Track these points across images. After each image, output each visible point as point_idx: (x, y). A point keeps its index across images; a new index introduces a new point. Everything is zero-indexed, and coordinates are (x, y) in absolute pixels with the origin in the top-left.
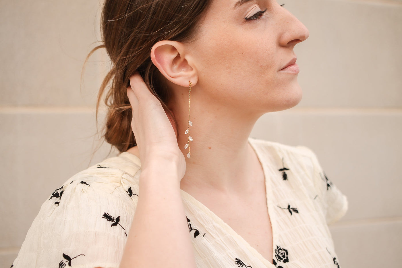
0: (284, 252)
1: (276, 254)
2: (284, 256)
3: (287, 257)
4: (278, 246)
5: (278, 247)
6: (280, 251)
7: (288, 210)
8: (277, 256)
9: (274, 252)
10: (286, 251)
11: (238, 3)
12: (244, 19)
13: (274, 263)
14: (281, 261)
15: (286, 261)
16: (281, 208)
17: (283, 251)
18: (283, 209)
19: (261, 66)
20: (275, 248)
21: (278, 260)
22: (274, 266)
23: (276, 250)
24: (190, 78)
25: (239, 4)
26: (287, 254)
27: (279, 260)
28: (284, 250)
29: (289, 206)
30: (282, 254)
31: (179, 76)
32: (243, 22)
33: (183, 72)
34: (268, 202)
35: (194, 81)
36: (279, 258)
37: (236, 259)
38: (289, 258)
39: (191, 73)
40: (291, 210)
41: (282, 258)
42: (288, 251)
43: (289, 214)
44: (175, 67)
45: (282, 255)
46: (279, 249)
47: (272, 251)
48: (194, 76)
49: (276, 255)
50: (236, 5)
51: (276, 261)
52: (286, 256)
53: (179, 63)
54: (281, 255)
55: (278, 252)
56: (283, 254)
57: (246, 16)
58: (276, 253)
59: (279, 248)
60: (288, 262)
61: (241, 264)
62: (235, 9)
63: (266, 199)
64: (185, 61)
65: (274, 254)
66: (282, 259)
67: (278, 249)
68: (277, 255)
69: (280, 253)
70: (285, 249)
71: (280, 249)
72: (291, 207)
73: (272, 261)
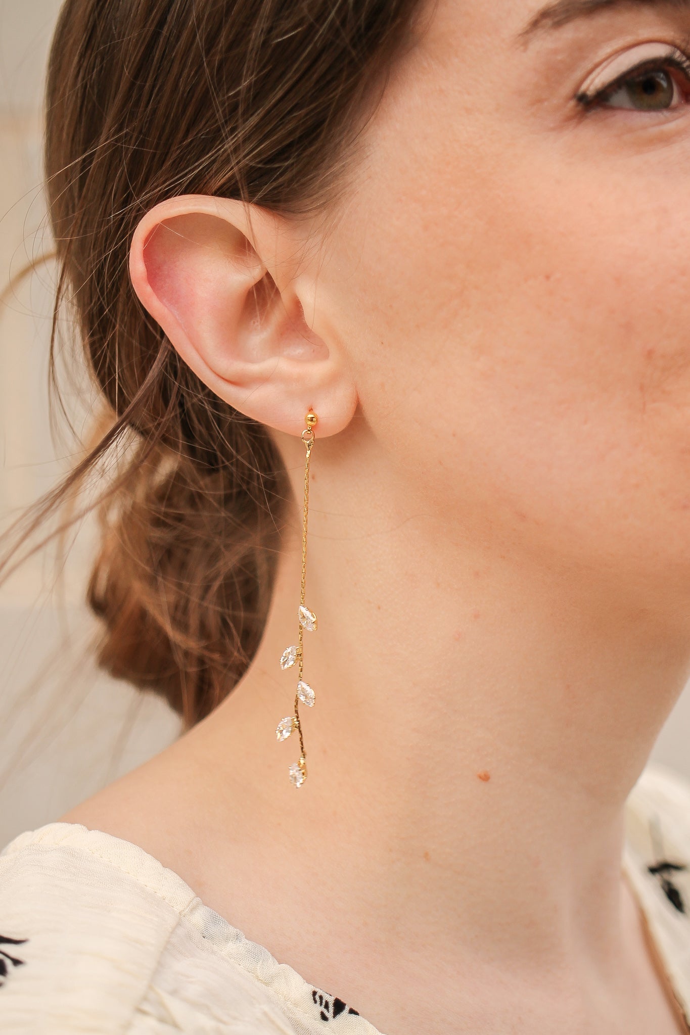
11: (545, 14)
12: (572, 103)
19: (650, 354)
24: (310, 392)
25: (548, 22)
31: (263, 379)
32: (569, 119)
33: (282, 362)
39: (318, 370)
48: (332, 380)
50: (535, 24)
57: (583, 87)
62: (525, 44)
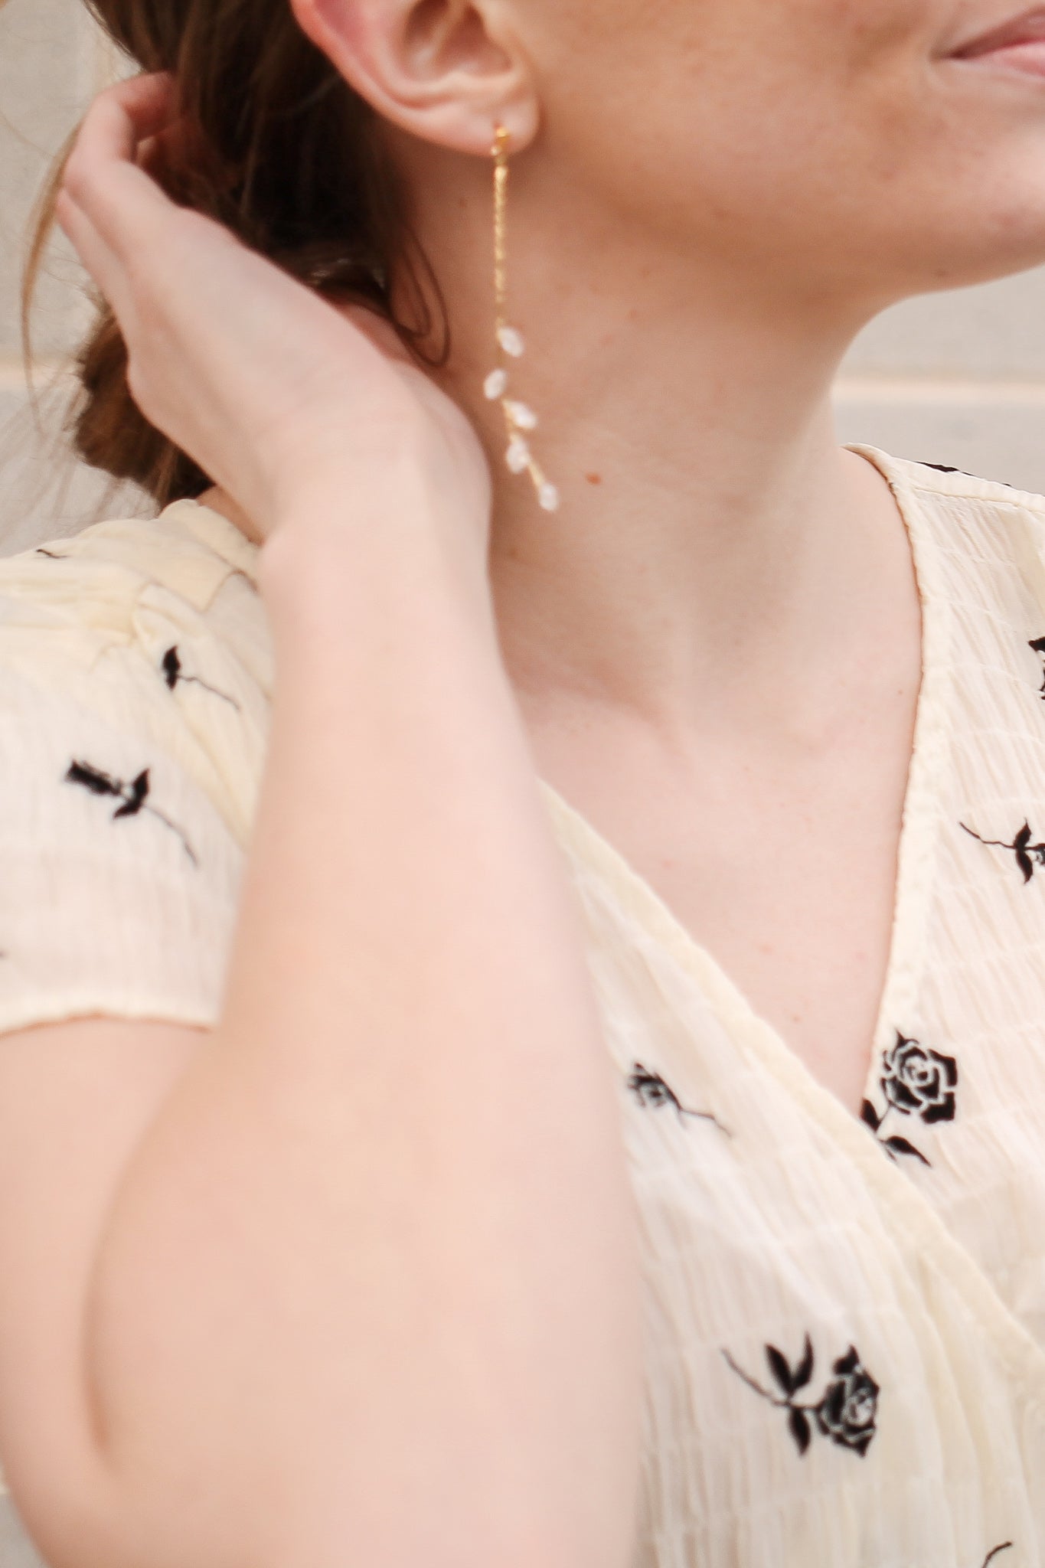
0: (936, 1072)
1: (888, 1076)
2: (931, 1091)
3: (950, 1097)
4: (906, 1036)
5: (902, 1042)
6: (915, 1061)
7: (1012, 853)
8: (889, 1086)
9: (878, 1061)
10: (950, 1064)
13: (870, 1117)
14: (907, 1112)
15: (943, 1112)
16: (977, 837)
17: (930, 1065)
18: (985, 842)
20: (888, 1041)
21: (891, 1103)
22: (863, 1129)
23: (889, 1056)
24: (494, 110)
26: (953, 1079)
27: (902, 1105)
28: (937, 1057)
29: (1024, 835)
30: (923, 1076)
31: (443, 99)
33: (461, 78)
34: (916, 796)
35: (518, 125)
36: (904, 1095)
37: (639, 1066)
38: (958, 1100)
39: (503, 83)
40: (1032, 855)
41: (919, 1096)
42: (961, 1068)
43: (1018, 872)
44: (425, 53)
45: (924, 1084)
46: (906, 1050)
47: (868, 1057)
48: (516, 96)
49: (883, 1082)
51: (880, 1107)
52: (944, 1087)
53: (441, 31)
54: (913, 1084)
55: (902, 1065)
56: (930, 1080)
58: (888, 1068)
59: (910, 1046)
60: (950, 1123)
61: (655, 1094)
63: (907, 777)
64: (473, 19)
65: (877, 1072)
66: (917, 1103)
67: (903, 1050)
68: (894, 1080)
69: (914, 1073)
70: (945, 1051)
71: (915, 1052)
72: (1033, 842)
73: (858, 1106)
